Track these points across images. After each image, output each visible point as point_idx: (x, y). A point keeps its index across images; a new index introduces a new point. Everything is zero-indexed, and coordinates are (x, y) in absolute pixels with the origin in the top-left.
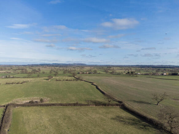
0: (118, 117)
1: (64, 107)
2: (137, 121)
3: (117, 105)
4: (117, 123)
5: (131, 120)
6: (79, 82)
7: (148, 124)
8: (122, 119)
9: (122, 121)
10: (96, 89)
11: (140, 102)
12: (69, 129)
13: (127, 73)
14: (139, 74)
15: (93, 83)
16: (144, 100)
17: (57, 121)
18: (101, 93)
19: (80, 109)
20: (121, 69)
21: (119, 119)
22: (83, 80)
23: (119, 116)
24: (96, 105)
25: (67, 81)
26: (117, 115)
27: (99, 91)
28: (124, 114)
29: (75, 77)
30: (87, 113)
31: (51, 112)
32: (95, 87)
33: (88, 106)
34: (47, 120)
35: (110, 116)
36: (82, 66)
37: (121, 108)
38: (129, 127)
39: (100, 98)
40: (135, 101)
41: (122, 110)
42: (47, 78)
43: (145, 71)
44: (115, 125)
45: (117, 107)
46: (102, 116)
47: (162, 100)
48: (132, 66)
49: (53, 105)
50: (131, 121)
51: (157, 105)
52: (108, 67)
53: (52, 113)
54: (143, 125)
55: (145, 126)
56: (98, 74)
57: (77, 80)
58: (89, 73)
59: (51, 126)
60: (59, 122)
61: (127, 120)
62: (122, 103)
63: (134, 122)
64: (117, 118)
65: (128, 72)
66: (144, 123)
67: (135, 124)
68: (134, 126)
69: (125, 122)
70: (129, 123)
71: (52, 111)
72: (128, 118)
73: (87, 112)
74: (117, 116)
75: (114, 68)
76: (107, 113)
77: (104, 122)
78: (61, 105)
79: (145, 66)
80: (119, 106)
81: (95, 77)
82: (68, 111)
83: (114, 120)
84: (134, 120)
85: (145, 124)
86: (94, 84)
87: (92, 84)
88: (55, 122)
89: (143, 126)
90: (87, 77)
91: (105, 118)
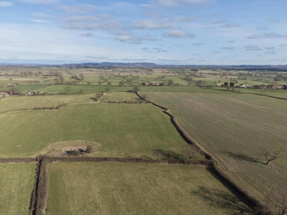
1: (122, 163)
2: (230, 201)
3: (202, 163)
4: (199, 202)
5: (222, 196)
6: (144, 105)
7: (247, 206)
8: (208, 195)
9: (208, 198)
10: (171, 123)
11: (239, 156)
12: (130, 211)
13: (224, 84)
14: (244, 87)
15: (166, 109)
16: (245, 152)
17: (113, 194)
18: (178, 134)
19: (145, 169)
20: (214, 74)
22: (150, 102)
23: (203, 188)
24: (170, 162)
25: (125, 104)
26: (201, 185)
27: (175, 128)
28: (213, 184)
29: (138, 95)
30: (156, 180)
31: (103, 174)
32: (169, 117)
33: (158, 163)
34: (98, 191)
35: (191, 186)
36: (149, 67)
37: (208, 169)
38: (218, 211)
39: (177, 146)
40: (231, 154)
41: (209, 173)
42: (93, 95)
43: (255, 78)
44: (196, 207)
45: (202, 166)
46: (179, 188)
47: (275, 158)
48: (234, 68)
49: (106, 159)
50: (222, 199)
51: (267, 164)
52: (192, 70)
53: (105, 177)
54: (239, 209)
55: (242, 211)
56: (175, 85)
57: (141, 103)
58: (160, 85)
59: (104, 204)
60: (115, 196)
61: (215, 197)
62: (210, 161)
63: (226, 201)
64: (201, 192)
65: (226, 84)
66: (241, 203)
67: (227, 206)
68: (225, 210)
69: (211, 200)
70: (218, 203)
72: (217, 192)
73: (156, 177)
74: (200, 187)
75: (203, 71)
76: (186, 180)
77: (181, 198)
78: (117, 160)
79: (255, 66)
80: (204, 166)
81: (169, 93)
82: (129, 173)
83: (195, 197)
84: (225, 197)
85: (243, 206)
86: (168, 111)
87: (164, 112)
88: (109, 196)
89: (239, 211)
90: (157, 93)
91: (182, 190)
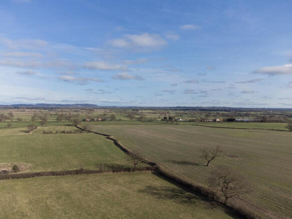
0: (149, 187)
1: (59, 177)
2: (177, 193)
3: (148, 169)
4: (147, 197)
5: (169, 190)
6: (85, 134)
7: (193, 195)
8: (155, 191)
9: (156, 193)
10: (114, 145)
11: (182, 163)
12: (68, 213)
13: (163, 118)
14: (181, 121)
15: (108, 136)
16: (188, 160)
17: (46, 202)
18: (122, 152)
19: (86, 179)
20: (153, 113)
21: (150, 190)
22: (91, 132)
23: (151, 187)
24: (114, 172)
25: (63, 134)
26: (147, 185)
27: (118, 148)
28: (159, 183)
29: (78, 127)
30: (99, 185)
31: (34, 188)
32: (113, 141)
33: (101, 174)
34: (27, 201)
35: (137, 187)
36: (90, 108)
37: (154, 173)
38: (166, 201)
39: (121, 160)
40: (175, 162)
41: (156, 177)
42: (26, 129)
43: (190, 116)
44: (144, 201)
45: (147, 171)
46: (124, 189)
47: (213, 158)
48: (171, 109)
49: (38, 174)
50: (169, 192)
51: (207, 166)
52: (133, 110)
53: (36, 189)
54: (187, 197)
55: (189, 198)
56: (118, 120)
57: (81, 132)
58: (102, 120)
59: (34, 211)
60: (48, 203)
61: (163, 192)
62: (155, 166)
63: (174, 193)
64: (148, 190)
65: (165, 118)
66: (188, 193)
67: (175, 197)
68: (173, 200)
69: (159, 195)
70: (166, 196)
71: (35, 186)
72: (164, 188)
73: (99, 184)
75: (144, 111)
76: (131, 182)
77: (128, 197)
78: (53, 174)
79: (189, 107)
80: (150, 171)
81: (111, 126)
82: (65, 184)
83: (143, 194)
84: (173, 191)
85: (190, 195)
86: (111, 137)
87: (108, 138)
88: (42, 204)
89: (187, 199)
90: (99, 126)
91: (128, 191)
